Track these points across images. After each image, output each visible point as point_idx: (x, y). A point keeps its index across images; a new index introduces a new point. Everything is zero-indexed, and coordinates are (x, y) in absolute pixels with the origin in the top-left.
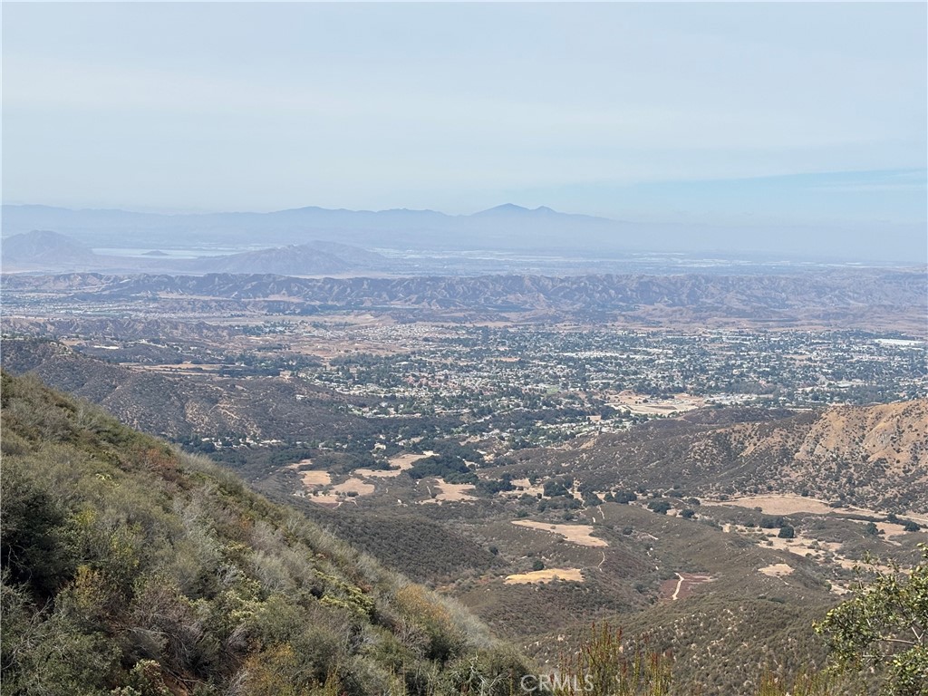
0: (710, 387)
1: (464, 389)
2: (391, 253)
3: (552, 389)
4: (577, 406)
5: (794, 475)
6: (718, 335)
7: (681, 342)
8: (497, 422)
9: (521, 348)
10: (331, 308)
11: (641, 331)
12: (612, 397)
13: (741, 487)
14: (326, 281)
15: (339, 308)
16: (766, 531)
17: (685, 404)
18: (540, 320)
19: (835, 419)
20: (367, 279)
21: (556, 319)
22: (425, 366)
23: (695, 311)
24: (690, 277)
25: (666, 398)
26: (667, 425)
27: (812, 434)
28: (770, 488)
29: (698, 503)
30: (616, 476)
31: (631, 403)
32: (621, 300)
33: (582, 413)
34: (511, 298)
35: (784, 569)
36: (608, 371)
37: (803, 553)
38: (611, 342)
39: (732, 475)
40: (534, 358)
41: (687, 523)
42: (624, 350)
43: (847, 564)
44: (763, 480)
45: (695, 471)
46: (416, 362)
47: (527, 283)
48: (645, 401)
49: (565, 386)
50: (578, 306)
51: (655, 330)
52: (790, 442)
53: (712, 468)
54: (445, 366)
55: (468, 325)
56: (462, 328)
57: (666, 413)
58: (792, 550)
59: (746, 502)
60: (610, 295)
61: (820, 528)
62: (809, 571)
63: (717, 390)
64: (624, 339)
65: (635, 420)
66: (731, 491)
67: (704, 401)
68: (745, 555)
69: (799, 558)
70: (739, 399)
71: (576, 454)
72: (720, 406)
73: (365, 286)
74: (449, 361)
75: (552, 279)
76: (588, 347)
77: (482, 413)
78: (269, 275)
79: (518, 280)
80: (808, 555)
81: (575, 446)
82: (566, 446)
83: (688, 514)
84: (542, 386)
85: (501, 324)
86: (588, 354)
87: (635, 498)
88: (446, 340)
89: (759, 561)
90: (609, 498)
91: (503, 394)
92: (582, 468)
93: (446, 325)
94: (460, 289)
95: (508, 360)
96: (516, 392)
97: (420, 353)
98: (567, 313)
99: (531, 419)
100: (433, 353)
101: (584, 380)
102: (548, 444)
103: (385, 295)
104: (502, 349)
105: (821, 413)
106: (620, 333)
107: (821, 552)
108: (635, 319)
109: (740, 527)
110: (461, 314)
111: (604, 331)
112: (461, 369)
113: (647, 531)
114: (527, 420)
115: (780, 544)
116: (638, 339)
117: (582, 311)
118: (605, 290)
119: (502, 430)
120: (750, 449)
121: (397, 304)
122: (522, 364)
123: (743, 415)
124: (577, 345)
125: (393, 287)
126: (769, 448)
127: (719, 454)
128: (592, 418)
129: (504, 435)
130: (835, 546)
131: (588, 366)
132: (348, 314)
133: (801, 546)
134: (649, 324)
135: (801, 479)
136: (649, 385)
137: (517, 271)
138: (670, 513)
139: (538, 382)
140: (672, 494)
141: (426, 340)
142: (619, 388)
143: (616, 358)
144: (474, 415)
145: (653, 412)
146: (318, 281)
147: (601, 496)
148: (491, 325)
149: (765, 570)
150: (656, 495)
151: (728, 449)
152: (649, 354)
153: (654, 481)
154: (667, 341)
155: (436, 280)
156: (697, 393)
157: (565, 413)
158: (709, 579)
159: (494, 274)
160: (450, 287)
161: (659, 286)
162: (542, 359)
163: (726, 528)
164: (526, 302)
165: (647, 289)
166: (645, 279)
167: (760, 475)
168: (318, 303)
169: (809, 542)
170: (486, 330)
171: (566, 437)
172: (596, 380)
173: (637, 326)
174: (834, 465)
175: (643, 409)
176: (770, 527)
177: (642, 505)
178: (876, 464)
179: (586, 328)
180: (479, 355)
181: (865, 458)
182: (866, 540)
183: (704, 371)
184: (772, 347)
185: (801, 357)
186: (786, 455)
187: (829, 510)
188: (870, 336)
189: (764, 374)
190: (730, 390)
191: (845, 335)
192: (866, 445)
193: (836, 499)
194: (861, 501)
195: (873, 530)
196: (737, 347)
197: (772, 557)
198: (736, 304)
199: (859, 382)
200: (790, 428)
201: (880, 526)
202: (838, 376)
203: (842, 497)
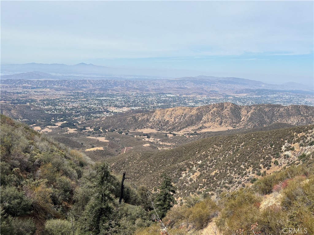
0: (131, 105)
1: (73, 106)
2: (54, 74)
3: (95, 106)
4: (100, 110)
5: (150, 124)
6: (132, 94)
7: (124, 95)
8: (81, 114)
9: (86, 97)
10: (39, 87)
11: (115, 93)
12: (109, 108)
13: (138, 127)
14: (37, 81)
15: (41, 87)
16: (144, 137)
17: (125, 109)
18: (91, 90)
19: (158, 112)
20: (48, 80)
21: (95, 90)
22: (63, 101)
23: (127, 88)
24: (126, 81)
25: (121, 108)
26: (122, 114)
27: (153, 115)
28: (145, 128)
29: (129, 131)
30: (110, 126)
31: (113, 109)
32: (110, 86)
33: (102, 112)
34: (84, 85)
35: (148, 145)
36: (107, 102)
37: (152, 141)
38: (108, 95)
39: (136, 125)
40: (90, 99)
41: (127, 136)
42: (111, 97)
43: (161, 143)
44: (143, 126)
45: (128, 124)
46: (61, 100)
47: (88, 81)
48: (116, 109)
49: (97, 106)
50: (100, 87)
51: (118, 93)
52: (149, 117)
53: (132, 123)
54: (68, 101)
55: (73, 91)
56: (72, 92)
57: (121, 111)
58: (149, 141)
59: (139, 131)
60: (107, 84)
61: (155, 136)
62: (153, 145)
63: (132, 106)
64: (111, 95)
65: (114, 113)
66: (136, 128)
67: (129, 109)
68: (140, 142)
69: (151, 142)
70: (137, 108)
71: (101, 121)
72: (133, 110)
73: (47, 82)
74: (69, 100)
75: (94, 81)
76: (103, 97)
77: (78, 112)
78: (23, 79)
79: (86, 81)
80: (153, 142)
81: (100, 119)
82: (98, 119)
83: (127, 134)
84: (92, 106)
85: (82, 91)
86: (102, 98)
87: (115, 131)
88: (68, 95)
89: (143, 143)
90: (109, 131)
91: (83, 108)
92: (102, 124)
93: (68, 91)
94: (71, 83)
95: (84, 100)
96: (86, 107)
97: (62, 98)
98: (97, 88)
99: (90, 113)
100: (65, 98)
101: (102, 104)
102: (94, 119)
103: (52, 84)
104: (82, 97)
105: (155, 111)
106: (110, 93)
107: (156, 141)
108: (113, 90)
109: (138, 136)
110: (71, 89)
111: (106, 93)
112: (72, 102)
113: (118, 138)
114: (89, 113)
115: (147, 139)
116: (114, 95)
117: (101, 88)
118: (106, 83)
119: (83, 116)
120: (140, 119)
121: (55, 86)
122: (87, 101)
123: (138, 111)
124: (100, 96)
125: (54, 82)
126: (144, 119)
127: (133, 120)
128: (104, 113)
129: (83, 117)
130: (159, 139)
131: (103, 101)
132: (43, 89)
133: (151, 140)
134: (117, 91)
135: (151, 125)
136: (117, 105)
137: (85, 79)
138: (123, 134)
139: (91, 105)
140: (123, 129)
141: (63, 95)
142: (110, 106)
143: (109, 99)
144: (76, 113)
145: (118, 111)
146: (35, 81)
147: (107, 131)
148: (79, 91)
149: (144, 145)
150: (119, 130)
151: (135, 119)
152: (117, 98)
153: (119, 127)
154: (121, 95)
155: (65, 81)
156: (128, 107)
157: (98, 112)
158: (132, 148)
159: (79, 79)
160: (69, 82)
161: (118, 82)
162: (92, 99)
163: (135, 137)
164: (87, 86)
165: (116, 84)
166: (115, 81)
167: (142, 125)
168: (35, 86)
169: (153, 139)
170: (78, 93)
171: (98, 117)
172: (105, 104)
173: (114, 92)
174: (158, 122)
175: (116, 111)
176: (145, 136)
177: (116, 132)
178: (167, 122)
179: (102, 92)
180: (77, 99)
181: (164, 120)
182: (165, 138)
183: (129, 102)
184: (144, 96)
185: (150, 99)
186: (148, 120)
187: (157, 132)
188: (165, 94)
189: (143, 102)
190: (135, 106)
191: (160, 94)
192: (165, 117)
193: (158, 129)
194: (164, 129)
195: (166, 136)
196: (136, 96)
197: (145, 142)
198: (136, 87)
199: (163, 104)
200: (149, 114)
201: (168, 135)
202: (158, 103)
203: (160, 129)
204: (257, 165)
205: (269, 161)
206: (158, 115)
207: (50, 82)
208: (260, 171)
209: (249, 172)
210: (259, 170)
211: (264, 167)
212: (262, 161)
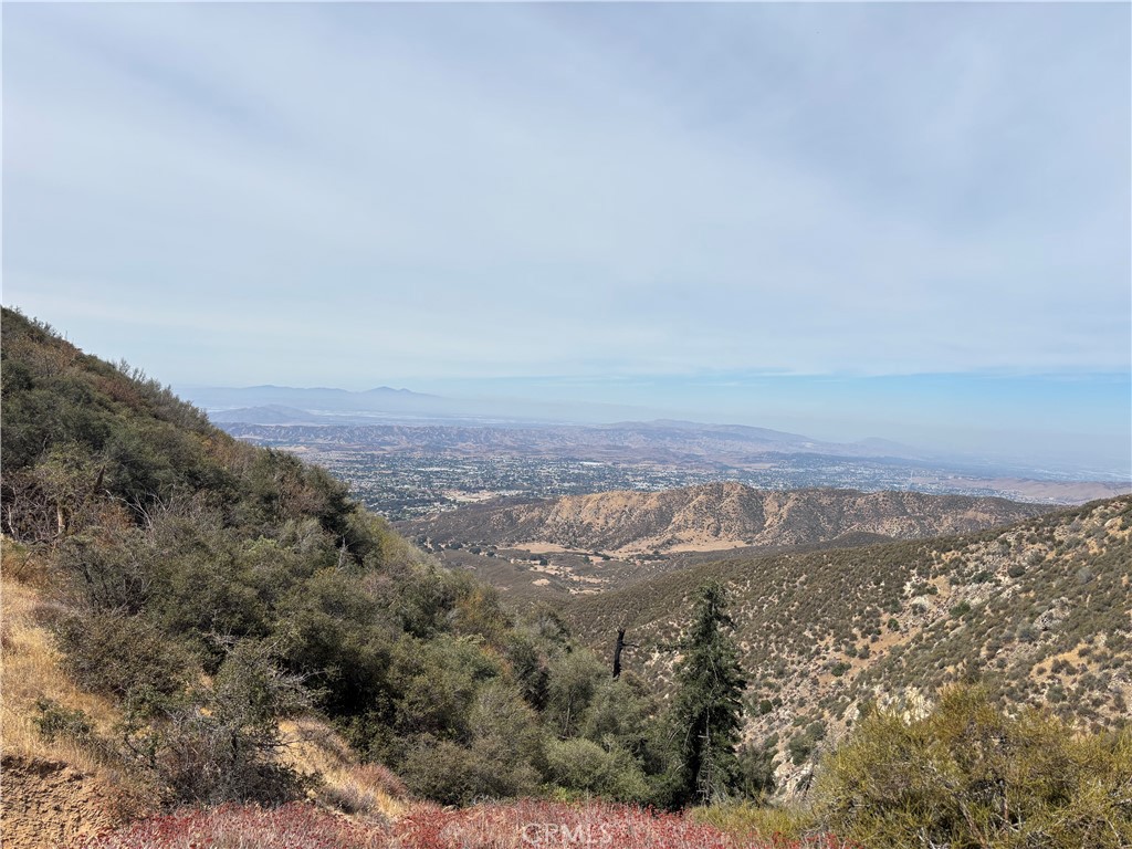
0: (498, 486)
1: (361, 488)
2: (316, 412)
3: (412, 488)
4: (426, 497)
5: (545, 532)
6: (501, 459)
7: (482, 463)
8: (381, 506)
9: (393, 466)
10: (280, 442)
11: (460, 457)
12: (446, 492)
13: (518, 538)
14: (277, 427)
15: (285, 443)
16: (533, 562)
17: (485, 496)
18: (404, 450)
19: (566, 502)
20: (301, 426)
21: (412, 450)
23: (488, 446)
24: (486, 428)
25: (475, 493)
26: (477, 507)
27: (555, 510)
28: (533, 539)
29: (496, 548)
30: (451, 535)
31: (456, 495)
32: (448, 440)
33: (429, 501)
34: (387, 438)
35: (545, 581)
36: (443, 478)
37: (553, 573)
38: (444, 463)
39: (514, 533)
40: (401, 471)
41: (491, 559)
42: (452, 467)
43: (576, 578)
44: (529, 535)
45: (494, 531)
47: (396, 430)
48: (464, 494)
49: (419, 486)
50: (424, 443)
51: (467, 456)
52: (544, 515)
53: (503, 529)
54: (349, 476)
55: (362, 453)
56: (359, 454)
57: (476, 500)
58: (547, 571)
59: (522, 547)
60: (442, 437)
61: (560, 559)
62: (557, 582)
63: (502, 488)
64: (451, 461)
65: (459, 505)
66: (513, 542)
67: (495, 494)
68: (524, 575)
69: (552, 576)
70: (514, 493)
71: (429, 523)
72: (504, 497)
73: (301, 430)
74: (352, 473)
75: (410, 428)
76: (431, 465)
77: (372, 501)
78: (243, 423)
79: (391, 428)
80: (556, 574)
81: (426, 519)
82: (422, 519)
83: (491, 555)
84: (406, 486)
86: (431, 469)
87: (461, 547)
88: (350, 461)
89: (531, 578)
90: (447, 547)
91: (384, 491)
92: (432, 531)
93: (349, 453)
94: (357, 433)
95: (386, 472)
96: (392, 490)
97: (334, 468)
98: (418, 446)
100: (342, 468)
101: (430, 483)
102: (411, 518)
103: (312, 436)
104: (382, 466)
105: (559, 499)
106: (448, 457)
107: (562, 572)
108: (456, 450)
109: (519, 561)
110: (357, 447)
111: (439, 456)
112: (359, 477)
113: (469, 564)
114: (400, 504)
115: (540, 569)
116: (458, 461)
117: (426, 446)
118: (440, 434)
119: (385, 511)
120: (523, 519)
121: (320, 441)
122: (394, 474)
123: (517, 501)
124: (425, 464)
125: (317, 431)
126: (533, 518)
127: (506, 522)
128: (435, 503)
129: (386, 513)
130: (569, 569)
131: (431, 476)
132: (290, 446)
133: (551, 569)
134: (464, 453)
135: (549, 534)
136: (466, 485)
137: (389, 424)
138: (481, 554)
139: (404, 484)
140: (481, 544)
141: (337, 461)
142: (449, 487)
143: (447, 471)
144: (368, 502)
145: (468, 500)
146: (272, 427)
147: (443, 546)
148: (375, 453)
149: (535, 583)
150: (473, 545)
151: (511, 519)
152: (465, 469)
153: (472, 537)
154: (475, 462)
155: (343, 427)
156: (492, 490)
157: (420, 501)
158: (505, 589)
159: (376, 425)
160: (351, 432)
161: (469, 433)
162: (405, 472)
163: (512, 561)
164: (395, 441)
165: (462, 435)
166: (461, 429)
167: (527, 533)
169: (555, 567)
170: (372, 456)
171: (421, 515)
172: (436, 483)
173: (457, 454)
174: (566, 526)
175: (463, 499)
176: (535, 560)
177: (466, 550)
178: (587, 526)
179: (430, 455)
180: (369, 469)
181: (581, 523)
182: (585, 565)
183: (494, 478)
184: (529, 466)
185: (544, 471)
186: (541, 522)
187: (564, 550)
188: (577, 460)
189: (526, 480)
190: (508, 488)
191: (566, 460)
192: (583, 515)
193: (567, 544)
194: (580, 545)
195: (587, 560)
196: (511, 466)
197: (538, 576)
198: (509, 443)
199: (573, 484)
200: (543, 507)
201: (591, 558)
202: (563, 480)
203: (570, 543)
204: (844, 630)
205: (874, 620)
206: (565, 509)
207: (308, 430)
208: (854, 645)
209: (827, 649)
210: (852, 642)
211: (864, 637)
212: (858, 621)
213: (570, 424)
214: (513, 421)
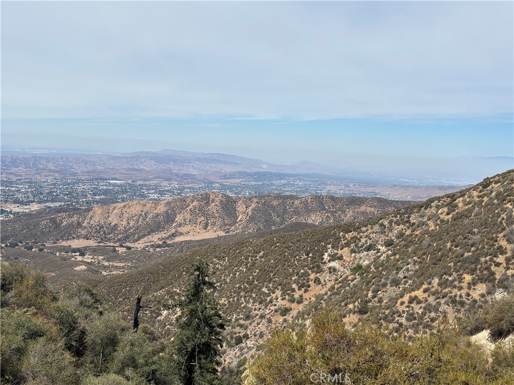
0: (45, 200)
5: (83, 232)
6: (46, 180)
7: (31, 183)
11: (14, 179)
12: (3, 205)
13: (62, 238)
16: (74, 254)
17: (35, 207)
19: (98, 210)
23: (36, 170)
24: (33, 157)
25: (27, 205)
26: (29, 215)
27: (89, 216)
28: (74, 238)
29: (45, 245)
30: (9, 237)
31: (12, 207)
32: (4, 166)
35: (84, 267)
37: (89, 261)
39: (58, 234)
41: (41, 253)
42: (7, 186)
43: (106, 264)
44: (70, 235)
45: (43, 233)
48: (18, 207)
51: (19, 178)
52: (81, 220)
53: (50, 231)
57: (27, 211)
58: (85, 260)
59: (64, 243)
61: (94, 251)
62: (93, 267)
63: (47, 201)
64: (7, 182)
65: (14, 214)
66: (58, 240)
67: (43, 205)
68: (67, 264)
69: (88, 263)
70: (57, 204)
72: (49, 207)
80: (91, 261)
83: (41, 250)
87: (18, 245)
89: (73, 265)
90: (6, 246)
105: (91, 208)
106: (4, 179)
107: (96, 260)
108: (10, 173)
109: (63, 253)
113: (24, 257)
115: (80, 258)
116: (12, 182)
120: (65, 223)
123: (60, 210)
126: (73, 222)
127: (52, 225)
130: (101, 258)
133: (88, 258)
134: (17, 176)
135: (85, 233)
136: (19, 200)
138: (33, 250)
140: (34, 242)
142: (6, 202)
143: (4, 190)
145: (22, 210)
147: (2, 245)
149: (76, 269)
150: (27, 243)
151: (56, 223)
152: (18, 187)
153: (25, 238)
154: (26, 182)
156: (40, 202)
158: (53, 274)
161: (20, 160)
163: (58, 254)
165: (15, 162)
166: (14, 158)
167: (70, 232)
169: (91, 257)
173: (12, 176)
174: (98, 227)
175: (17, 210)
176: (75, 252)
177: (21, 247)
178: (114, 226)
181: (110, 224)
182: (112, 254)
183: (41, 194)
184: (68, 184)
185: (80, 188)
186: (79, 225)
187: (98, 244)
188: (106, 179)
189: (66, 195)
190: (53, 201)
191: (97, 179)
192: (110, 219)
193: (99, 240)
194: (109, 240)
195: (115, 251)
196: (54, 184)
197: (78, 263)
198: (52, 168)
199: (103, 197)
200: (80, 214)
201: (117, 249)
202: (95, 194)
203: (102, 239)
204: (287, 286)
205: (306, 278)
206: (97, 215)
208: (293, 295)
209: (277, 299)
210: (293, 293)
211: (299, 289)
212: (296, 280)
213: (99, 153)
214: (55, 151)
